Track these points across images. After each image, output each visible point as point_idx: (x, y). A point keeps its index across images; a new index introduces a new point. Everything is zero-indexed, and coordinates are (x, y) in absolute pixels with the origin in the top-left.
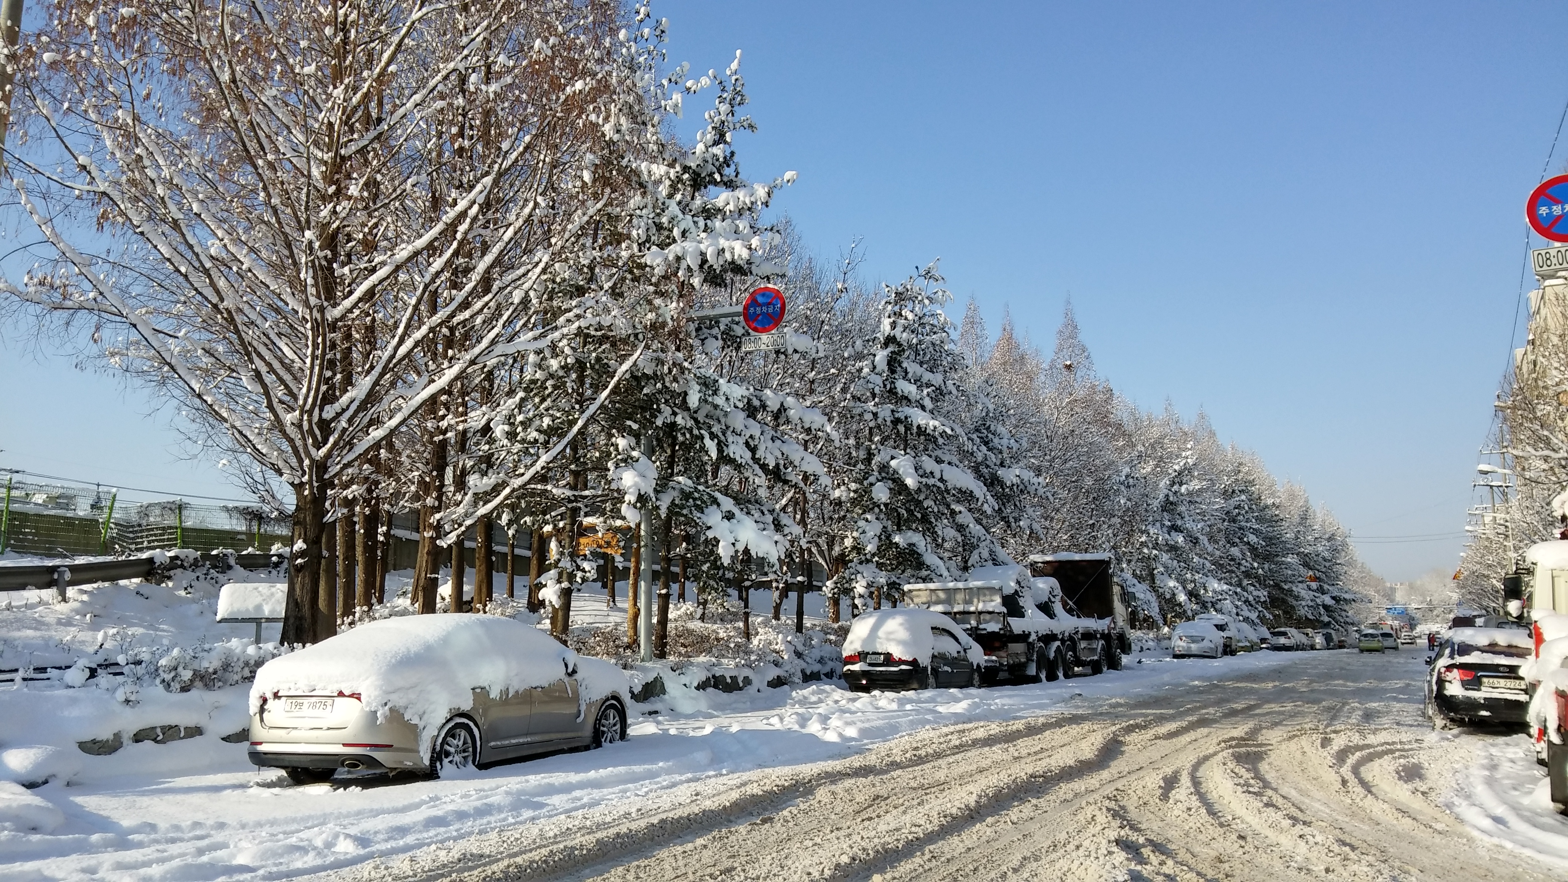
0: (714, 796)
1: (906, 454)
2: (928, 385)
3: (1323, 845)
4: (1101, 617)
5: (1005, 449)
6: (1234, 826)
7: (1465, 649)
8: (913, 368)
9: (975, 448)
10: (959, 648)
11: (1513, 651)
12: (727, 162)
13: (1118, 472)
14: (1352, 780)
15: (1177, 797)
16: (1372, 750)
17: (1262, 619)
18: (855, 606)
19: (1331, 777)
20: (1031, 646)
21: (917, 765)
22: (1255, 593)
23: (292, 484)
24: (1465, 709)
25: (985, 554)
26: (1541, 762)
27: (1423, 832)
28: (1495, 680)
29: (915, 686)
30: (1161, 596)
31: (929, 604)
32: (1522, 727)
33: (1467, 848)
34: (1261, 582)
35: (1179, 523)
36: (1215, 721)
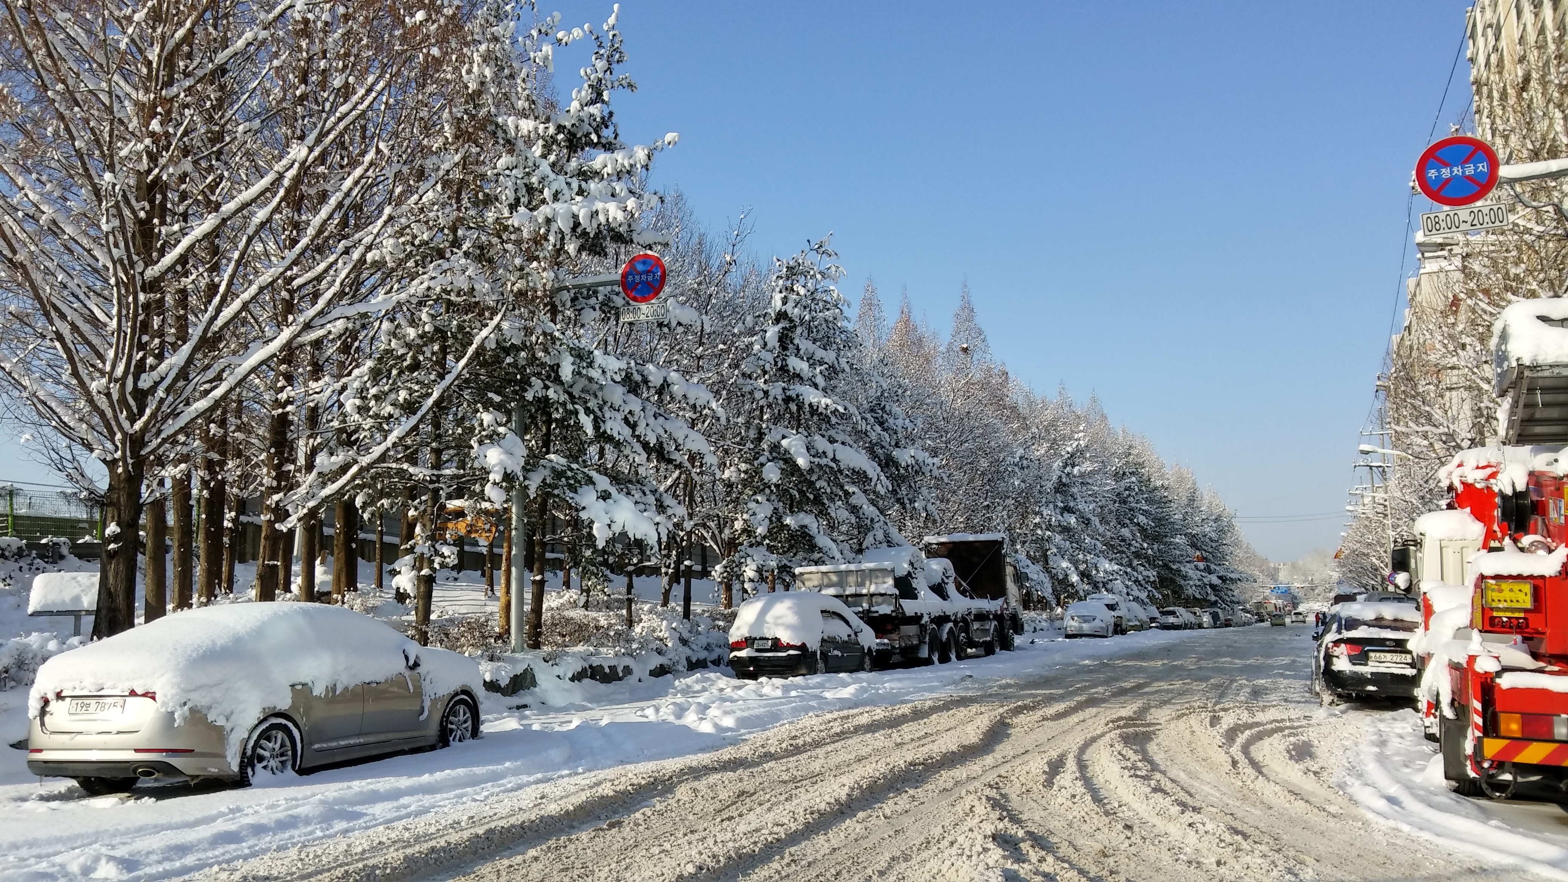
0: (561, 798)
1: (798, 433)
2: (821, 363)
3: (1214, 834)
4: (994, 598)
5: (900, 430)
6: (1120, 815)
7: (1352, 623)
8: (805, 345)
9: (869, 427)
10: (848, 631)
11: (1399, 624)
12: (604, 124)
13: (1012, 454)
14: (1243, 761)
15: (1062, 783)
16: (1261, 728)
17: (1151, 598)
18: (745, 591)
19: (1221, 758)
20: (923, 628)
21: (793, 755)
22: (1145, 573)
23: (104, 461)
24: (1352, 685)
25: (880, 536)
26: (1430, 737)
27: (1317, 815)
28: (1382, 654)
29: (803, 671)
30: (1053, 577)
31: (821, 588)
32: (1411, 702)
33: (1362, 832)
34: (1150, 562)
35: (1072, 504)
36: (1104, 701)
